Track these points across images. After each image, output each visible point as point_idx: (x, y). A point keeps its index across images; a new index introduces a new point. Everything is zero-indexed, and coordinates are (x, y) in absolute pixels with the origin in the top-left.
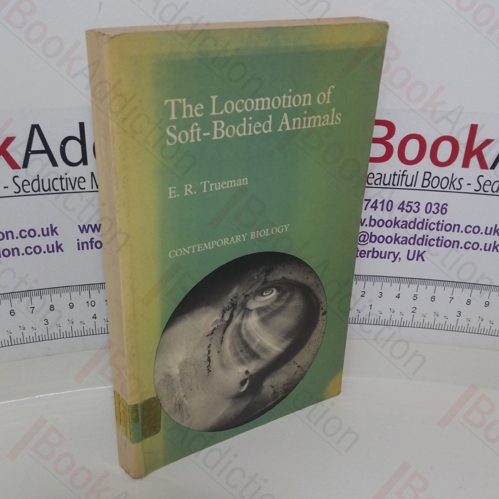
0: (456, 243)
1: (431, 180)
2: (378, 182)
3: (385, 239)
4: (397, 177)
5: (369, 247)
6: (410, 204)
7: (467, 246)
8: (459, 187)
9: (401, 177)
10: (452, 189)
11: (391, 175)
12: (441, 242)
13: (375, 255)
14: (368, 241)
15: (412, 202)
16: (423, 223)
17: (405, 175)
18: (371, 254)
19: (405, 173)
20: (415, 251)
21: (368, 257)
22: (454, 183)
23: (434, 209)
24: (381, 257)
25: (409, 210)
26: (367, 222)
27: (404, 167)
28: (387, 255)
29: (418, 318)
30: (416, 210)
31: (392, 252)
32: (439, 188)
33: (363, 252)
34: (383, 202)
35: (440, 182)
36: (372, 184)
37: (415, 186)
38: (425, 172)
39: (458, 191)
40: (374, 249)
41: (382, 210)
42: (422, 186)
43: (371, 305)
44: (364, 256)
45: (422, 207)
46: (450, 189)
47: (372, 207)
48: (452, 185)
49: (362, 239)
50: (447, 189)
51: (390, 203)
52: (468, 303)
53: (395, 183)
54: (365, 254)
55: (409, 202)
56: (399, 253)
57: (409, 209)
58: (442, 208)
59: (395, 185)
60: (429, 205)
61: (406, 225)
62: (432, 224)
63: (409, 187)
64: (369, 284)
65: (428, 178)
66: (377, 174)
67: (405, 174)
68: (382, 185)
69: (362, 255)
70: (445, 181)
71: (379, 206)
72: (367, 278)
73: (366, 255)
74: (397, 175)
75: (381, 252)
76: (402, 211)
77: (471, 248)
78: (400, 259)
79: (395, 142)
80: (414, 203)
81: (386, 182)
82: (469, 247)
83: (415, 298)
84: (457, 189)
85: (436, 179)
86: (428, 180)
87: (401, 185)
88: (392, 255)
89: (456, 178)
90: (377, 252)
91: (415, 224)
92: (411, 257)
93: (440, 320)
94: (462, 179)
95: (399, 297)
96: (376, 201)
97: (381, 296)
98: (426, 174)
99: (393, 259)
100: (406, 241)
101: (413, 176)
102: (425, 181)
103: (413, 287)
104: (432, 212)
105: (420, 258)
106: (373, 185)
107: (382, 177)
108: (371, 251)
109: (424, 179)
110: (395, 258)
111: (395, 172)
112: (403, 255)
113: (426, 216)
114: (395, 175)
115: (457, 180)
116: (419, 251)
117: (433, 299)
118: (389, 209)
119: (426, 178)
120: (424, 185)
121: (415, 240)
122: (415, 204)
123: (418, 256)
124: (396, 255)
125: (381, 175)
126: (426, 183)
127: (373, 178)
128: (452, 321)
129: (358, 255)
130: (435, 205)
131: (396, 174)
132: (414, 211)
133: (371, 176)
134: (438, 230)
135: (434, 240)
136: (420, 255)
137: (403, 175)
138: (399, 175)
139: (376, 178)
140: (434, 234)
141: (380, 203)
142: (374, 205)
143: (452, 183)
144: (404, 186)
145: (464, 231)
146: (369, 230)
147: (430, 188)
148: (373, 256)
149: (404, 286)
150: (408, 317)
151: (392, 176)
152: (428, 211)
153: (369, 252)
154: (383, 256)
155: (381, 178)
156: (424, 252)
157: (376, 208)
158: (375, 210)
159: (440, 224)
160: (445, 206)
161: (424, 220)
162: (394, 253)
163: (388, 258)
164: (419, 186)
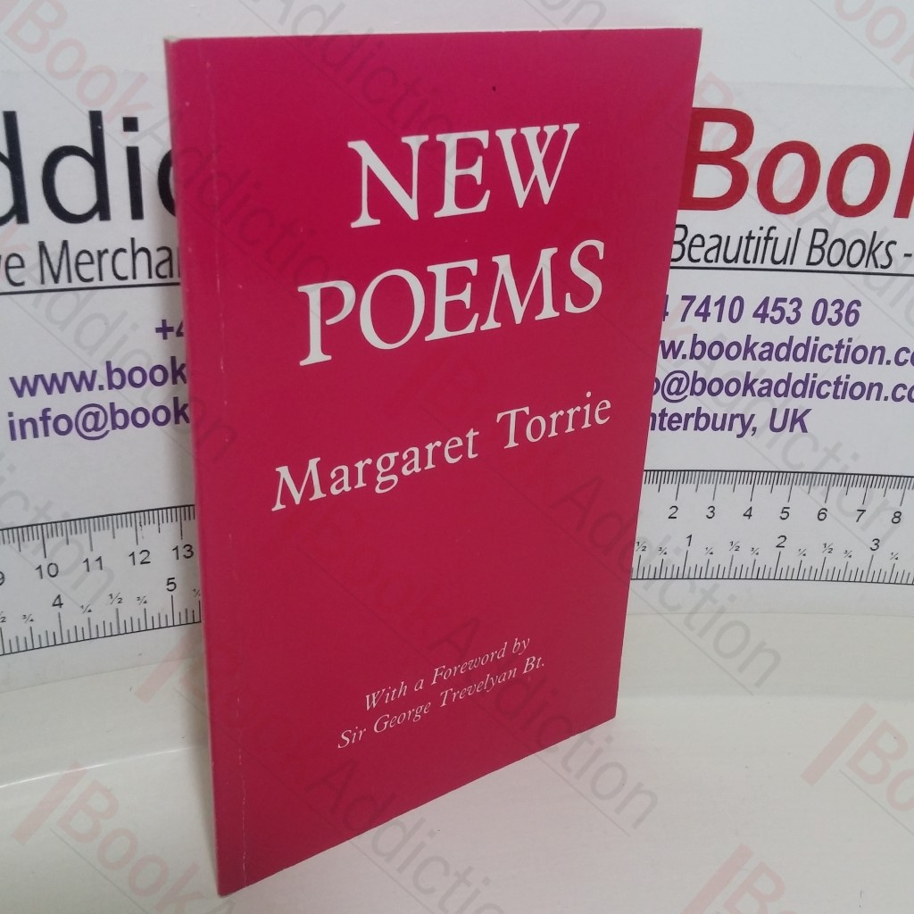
0: (875, 389)
1: (826, 247)
2: (712, 255)
3: (724, 387)
4: (753, 243)
5: (688, 405)
6: (780, 304)
7: (898, 395)
8: (886, 263)
9: (762, 242)
10: (871, 268)
11: (741, 238)
12: (843, 389)
13: (702, 422)
14: (688, 392)
15: (784, 300)
16: (806, 347)
17: (771, 238)
18: (692, 421)
19: (773, 234)
20: (787, 411)
21: (685, 428)
22: (876, 253)
23: (831, 314)
24: (715, 429)
25: (777, 318)
26: (686, 350)
27: (769, 218)
28: (726, 423)
29: (790, 559)
30: (793, 316)
31: (738, 416)
32: (843, 267)
33: (676, 419)
34: (721, 302)
35: (846, 252)
36: (698, 260)
37: (791, 263)
38: (816, 231)
39: (885, 271)
40: (699, 409)
41: (719, 320)
42: (809, 263)
43: (690, 536)
44: (678, 427)
45: (806, 311)
46: (866, 266)
47: (697, 314)
48: (871, 257)
49: (673, 389)
50: (861, 268)
51: (737, 303)
52: (896, 520)
53: (750, 257)
54: (680, 421)
55: (778, 300)
56: (753, 416)
57: (777, 315)
58: (849, 312)
59: (749, 262)
60: (821, 305)
61: (770, 352)
62: (827, 350)
63: (781, 264)
64: (687, 489)
65: (821, 243)
66: (711, 237)
67: (771, 236)
68: (721, 263)
69: (674, 425)
70: (858, 248)
71: (714, 310)
72: (683, 475)
73: (682, 425)
74: (753, 238)
75: (715, 415)
76: (763, 321)
77: (906, 399)
78: (754, 429)
79: (752, 160)
80: (789, 301)
81: (730, 256)
82: (903, 397)
83: (784, 515)
84: (883, 267)
85: (838, 246)
86: (820, 247)
87: (762, 262)
88: (737, 422)
89: (882, 242)
90: (706, 416)
91: (790, 351)
92: (778, 424)
93: (836, 561)
94: (895, 243)
95: (750, 516)
96: (707, 300)
97: (711, 515)
98: (818, 234)
99: (740, 431)
100: (769, 388)
101: (790, 239)
102: (814, 250)
103: (781, 490)
104: (826, 320)
105: (797, 426)
106: (702, 263)
107: (721, 243)
108: (693, 415)
109: (813, 246)
110: (745, 428)
111: (751, 232)
112: (761, 421)
113: (815, 331)
114: (750, 238)
115: (883, 246)
116: (796, 411)
117: (822, 514)
118: (735, 316)
119: (816, 243)
120: (812, 261)
121: (788, 387)
122: (791, 303)
123: (794, 421)
124: (747, 420)
125: (720, 238)
126: (816, 254)
127: (703, 245)
128: (860, 560)
129: (665, 425)
130: (833, 304)
131: (752, 235)
132: (789, 320)
133: (698, 241)
134: (837, 361)
135: (829, 384)
136: (798, 420)
137: (768, 238)
138: (759, 238)
139: (707, 246)
140: (829, 371)
141: (716, 304)
142: (702, 310)
143: (872, 253)
144: (768, 264)
145: (893, 362)
146: (690, 366)
147: (824, 266)
148: (697, 427)
149: (763, 490)
150: (767, 559)
151: (744, 242)
152: (818, 318)
153: (688, 416)
154: (718, 424)
155: (719, 246)
156: (808, 411)
157: (705, 315)
158: (704, 320)
159: (843, 346)
160: (854, 307)
161: (809, 338)
162: (742, 416)
163: (730, 429)
164: (800, 262)
